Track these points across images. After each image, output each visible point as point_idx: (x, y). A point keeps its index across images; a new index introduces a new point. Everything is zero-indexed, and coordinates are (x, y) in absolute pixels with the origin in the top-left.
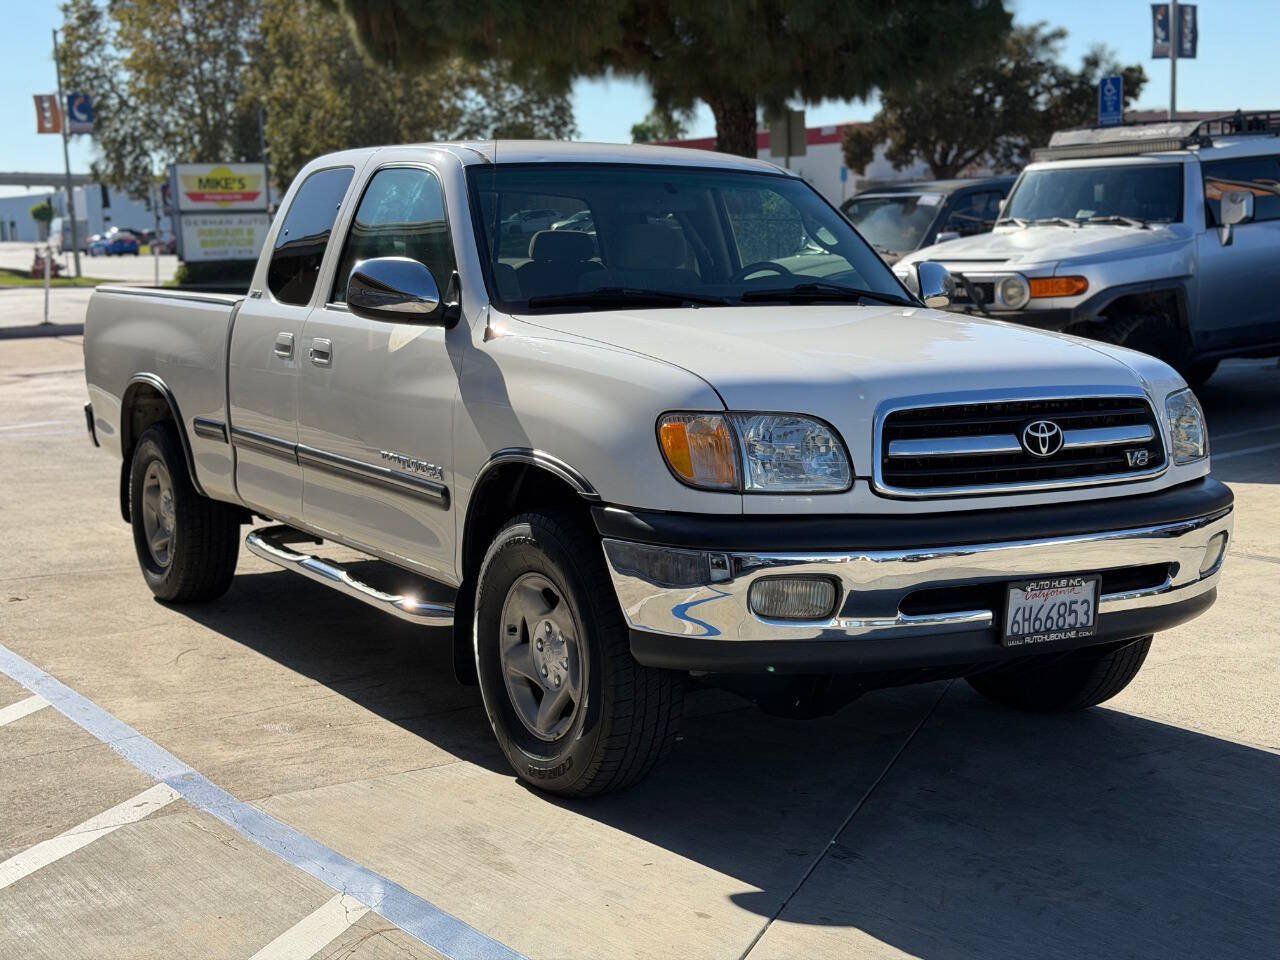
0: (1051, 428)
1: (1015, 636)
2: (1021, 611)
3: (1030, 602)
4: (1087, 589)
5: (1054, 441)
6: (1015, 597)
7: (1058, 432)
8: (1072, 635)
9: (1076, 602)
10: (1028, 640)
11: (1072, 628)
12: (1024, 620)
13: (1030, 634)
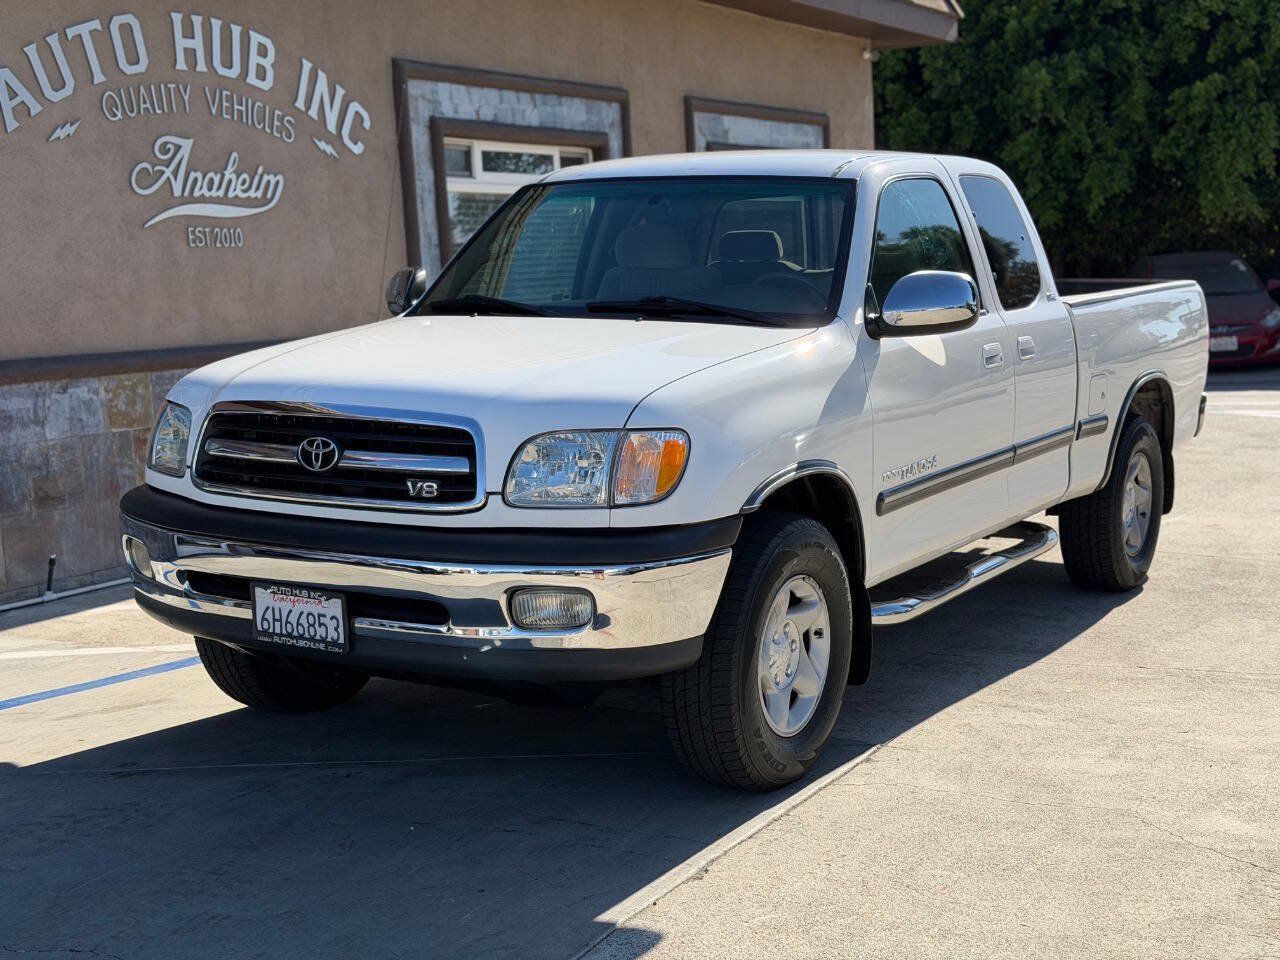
0: (326, 445)
1: (265, 632)
2: (270, 611)
3: (277, 605)
4: (335, 607)
5: (328, 458)
6: (262, 596)
7: (333, 450)
8: (322, 646)
9: (324, 616)
10: (276, 639)
11: (323, 640)
12: (274, 620)
13: (281, 635)
